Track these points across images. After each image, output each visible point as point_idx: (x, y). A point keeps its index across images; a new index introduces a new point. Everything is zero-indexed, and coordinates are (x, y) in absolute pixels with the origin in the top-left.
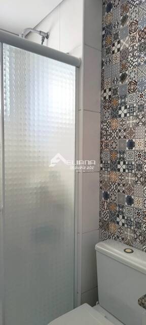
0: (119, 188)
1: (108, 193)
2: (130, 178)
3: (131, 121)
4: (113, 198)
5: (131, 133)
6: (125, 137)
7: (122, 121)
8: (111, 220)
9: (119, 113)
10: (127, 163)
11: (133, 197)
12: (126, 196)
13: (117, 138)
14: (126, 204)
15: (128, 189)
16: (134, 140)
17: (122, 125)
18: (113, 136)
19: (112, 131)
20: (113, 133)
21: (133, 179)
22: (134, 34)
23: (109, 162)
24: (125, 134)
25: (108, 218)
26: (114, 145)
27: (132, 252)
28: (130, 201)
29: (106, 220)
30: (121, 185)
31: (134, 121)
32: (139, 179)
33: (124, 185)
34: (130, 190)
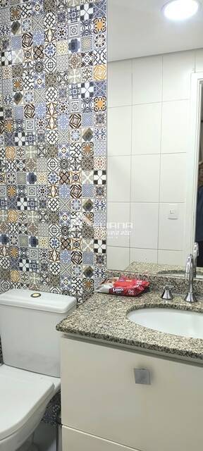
0: (20, 229)
1: (7, 235)
2: (32, 217)
3: (31, 152)
4: (14, 240)
5: (32, 165)
6: (24, 170)
7: (20, 150)
8: (13, 267)
9: (16, 141)
10: (28, 199)
11: (37, 237)
12: (30, 237)
13: (15, 170)
14: (30, 246)
15: (30, 229)
16: (35, 174)
17: (20, 155)
18: (9, 168)
19: (7, 162)
20: (9, 164)
21: (36, 217)
22: (29, 48)
23: (6, 199)
24: (24, 165)
25: (8, 265)
26: (11, 179)
27: (40, 295)
28: (34, 242)
29: (7, 267)
30: (23, 225)
31: (35, 152)
32: (43, 217)
33: (26, 225)
34: (33, 229)
